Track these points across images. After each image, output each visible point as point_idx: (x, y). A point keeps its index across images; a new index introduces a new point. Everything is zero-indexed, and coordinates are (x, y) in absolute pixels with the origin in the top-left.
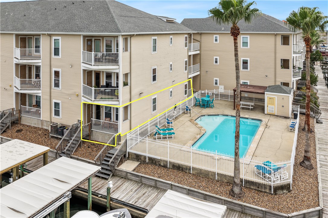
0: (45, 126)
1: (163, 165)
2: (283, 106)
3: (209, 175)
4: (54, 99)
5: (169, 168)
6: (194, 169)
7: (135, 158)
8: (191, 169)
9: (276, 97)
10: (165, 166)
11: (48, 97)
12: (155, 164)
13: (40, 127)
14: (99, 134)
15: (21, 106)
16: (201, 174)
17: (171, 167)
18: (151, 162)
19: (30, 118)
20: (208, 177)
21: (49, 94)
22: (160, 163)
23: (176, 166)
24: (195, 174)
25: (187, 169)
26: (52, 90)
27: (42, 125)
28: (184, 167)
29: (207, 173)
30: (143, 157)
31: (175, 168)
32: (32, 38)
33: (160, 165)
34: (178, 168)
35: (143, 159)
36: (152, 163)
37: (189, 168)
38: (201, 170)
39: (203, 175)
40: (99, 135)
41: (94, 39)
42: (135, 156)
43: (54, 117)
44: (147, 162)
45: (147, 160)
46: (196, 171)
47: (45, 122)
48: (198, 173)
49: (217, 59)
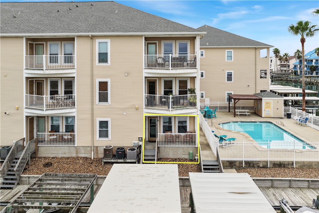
0: (82, 154)
1: (262, 166)
2: (277, 109)
3: (312, 165)
4: (98, 117)
5: (270, 168)
6: (297, 163)
7: (228, 165)
8: (294, 164)
9: (272, 101)
10: (265, 167)
11: (89, 116)
12: (253, 167)
13: (74, 155)
14: (169, 149)
15: (38, 133)
16: (304, 166)
17: (272, 166)
18: (248, 166)
19: (54, 148)
20: (311, 167)
21: (90, 112)
22: (258, 164)
23: (277, 164)
24: (297, 167)
25: (289, 164)
26: (95, 106)
27: (77, 152)
28: (286, 163)
29: (310, 164)
30: (238, 163)
31: (276, 166)
32: (44, 44)
33: (258, 167)
34: (280, 165)
35: (238, 165)
36: (250, 166)
37: (291, 163)
38: (304, 162)
39: (307, 166)
40: (169, 151)
41: (147, 43)
42: (228, 164)
43: (98, 140)
44: (244, 167)
45: (244, 165)
46: (299, 165)
47: (81, 148)
48: (301, 166)
49: (203, 73)
